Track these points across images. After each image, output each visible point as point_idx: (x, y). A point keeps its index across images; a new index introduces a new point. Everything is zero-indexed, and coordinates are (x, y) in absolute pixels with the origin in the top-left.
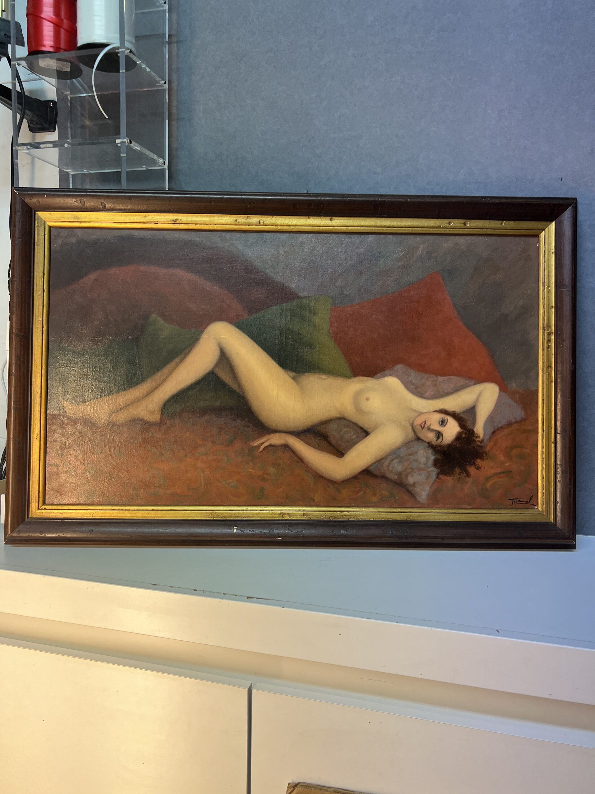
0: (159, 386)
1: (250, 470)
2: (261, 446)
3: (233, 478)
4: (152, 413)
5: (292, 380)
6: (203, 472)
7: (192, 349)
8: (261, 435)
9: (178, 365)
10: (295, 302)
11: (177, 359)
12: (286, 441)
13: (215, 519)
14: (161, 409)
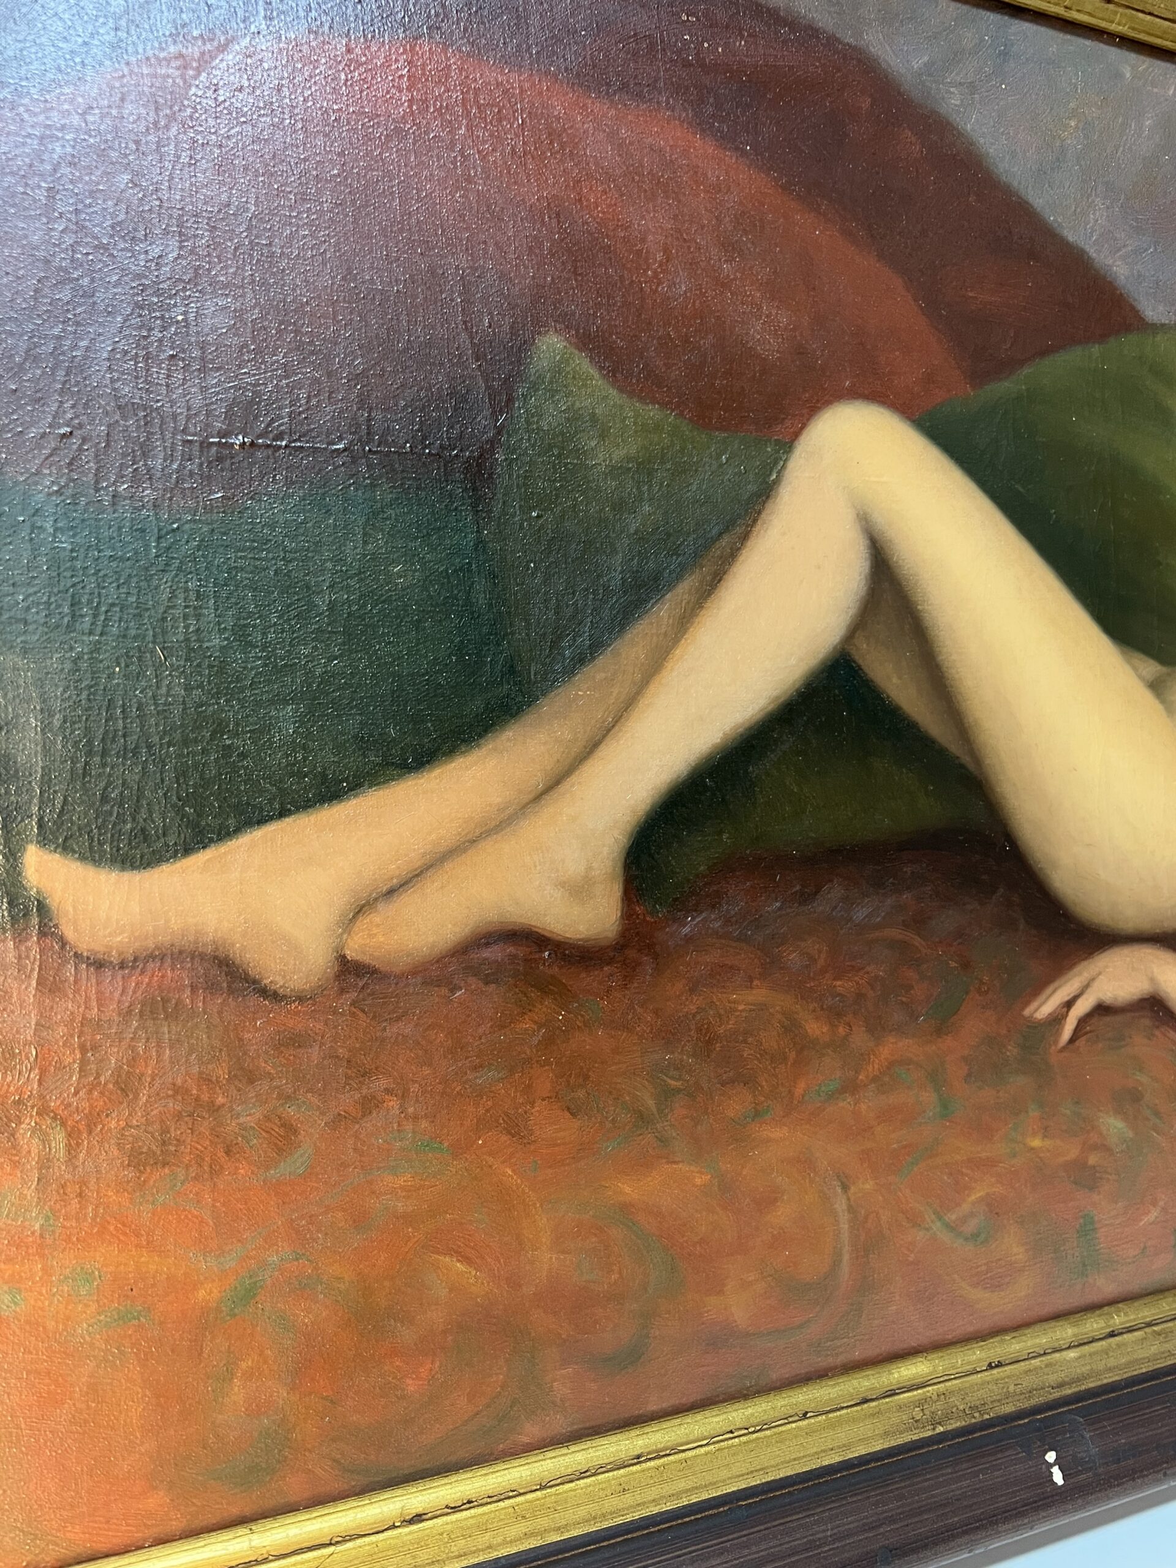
0: (604, 736)
1: (1036, 1143)
2: (1067, 1012)
3: (973, 1198)
4: (579, 890)
5: (1148, 696)
6: (845, 1188)
7: (745, 537)
8: (1059, 968)
9: (684, 621)
10: (1128, 344)
11: (684, 589)
12: (1152, 980)
13: (940, 1429)
14: (619, 870)
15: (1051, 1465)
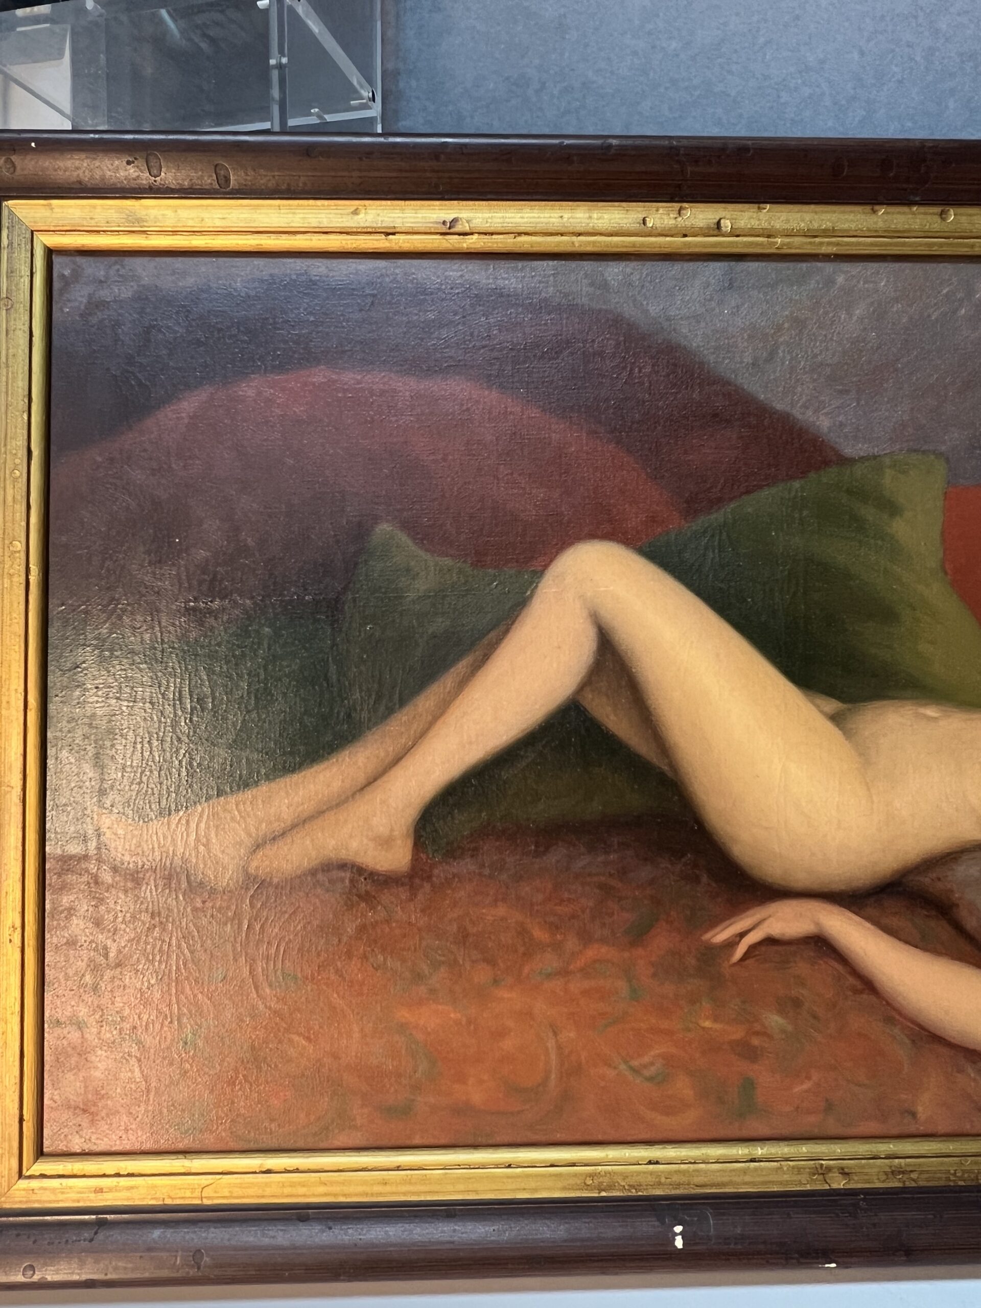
0: (406, 754)
1: (707, 1024)
2: (740, 941)
3: (652, 1053)
4: (386, 842)
6: (555, 1034)
7: (507, 631)
8: (736, 908)
9: (463, 683)
11: (462, 666)
12: (817, 924)
13: (604, 1194)
14: (412, 830)
15: (677, 1234)
